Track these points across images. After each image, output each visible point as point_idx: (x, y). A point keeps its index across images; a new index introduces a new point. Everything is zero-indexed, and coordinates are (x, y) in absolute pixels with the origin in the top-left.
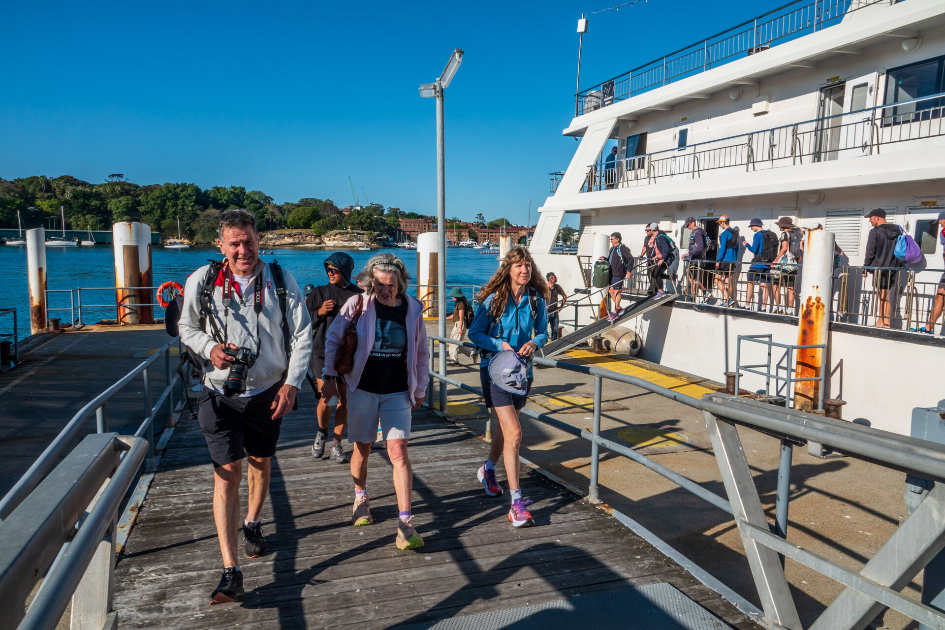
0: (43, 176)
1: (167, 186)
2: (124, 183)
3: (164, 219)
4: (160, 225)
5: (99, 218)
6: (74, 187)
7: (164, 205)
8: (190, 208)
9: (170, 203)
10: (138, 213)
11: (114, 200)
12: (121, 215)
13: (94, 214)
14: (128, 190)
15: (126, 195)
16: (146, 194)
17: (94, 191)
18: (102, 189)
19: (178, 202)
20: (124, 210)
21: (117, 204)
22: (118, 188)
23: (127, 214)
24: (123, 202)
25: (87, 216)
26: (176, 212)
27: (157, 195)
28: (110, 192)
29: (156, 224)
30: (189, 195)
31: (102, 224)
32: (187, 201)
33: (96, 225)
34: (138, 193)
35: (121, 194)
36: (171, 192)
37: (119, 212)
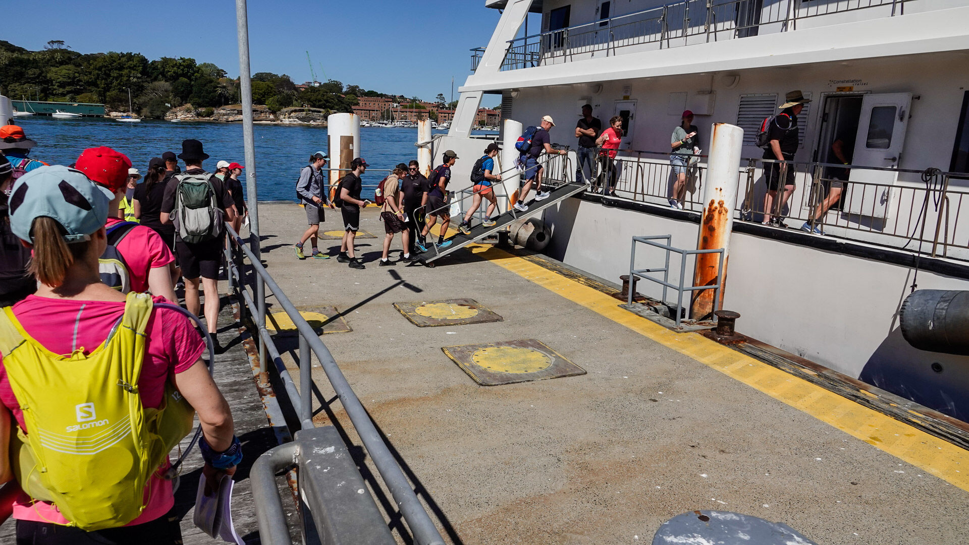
1: (111, 55)
2: (64, 51)
3: (109, 91)
4: (105, 97)
5: (38, 88)
6: (10, 54)
7: (109, 76)
8: (135, 80)
9: (114, 74)
10: (81, 83)
11: (54, 69)
12: (62, 85)
13: (33, 83)
14: (69, 58)
15: (67, 64)
16: (89, 63)
17: (31, 59)
18: (40, 56)
19: (123, 73)
20: (65, 80)
21: (58, 74)
22: (58, 56)
23: (69, 84)
24: (64, 71)
25: (25, 86)
26: (122, 84)
27: (101, 64)
28: (49, 60)
29: (100, 95)
30: (135, 66)
31: (42, 95)
32: (133, 72)
33: (36, 95)
34: (80, 62)
35: (62, 63)
36: (115, 62)
37: (58, 82)
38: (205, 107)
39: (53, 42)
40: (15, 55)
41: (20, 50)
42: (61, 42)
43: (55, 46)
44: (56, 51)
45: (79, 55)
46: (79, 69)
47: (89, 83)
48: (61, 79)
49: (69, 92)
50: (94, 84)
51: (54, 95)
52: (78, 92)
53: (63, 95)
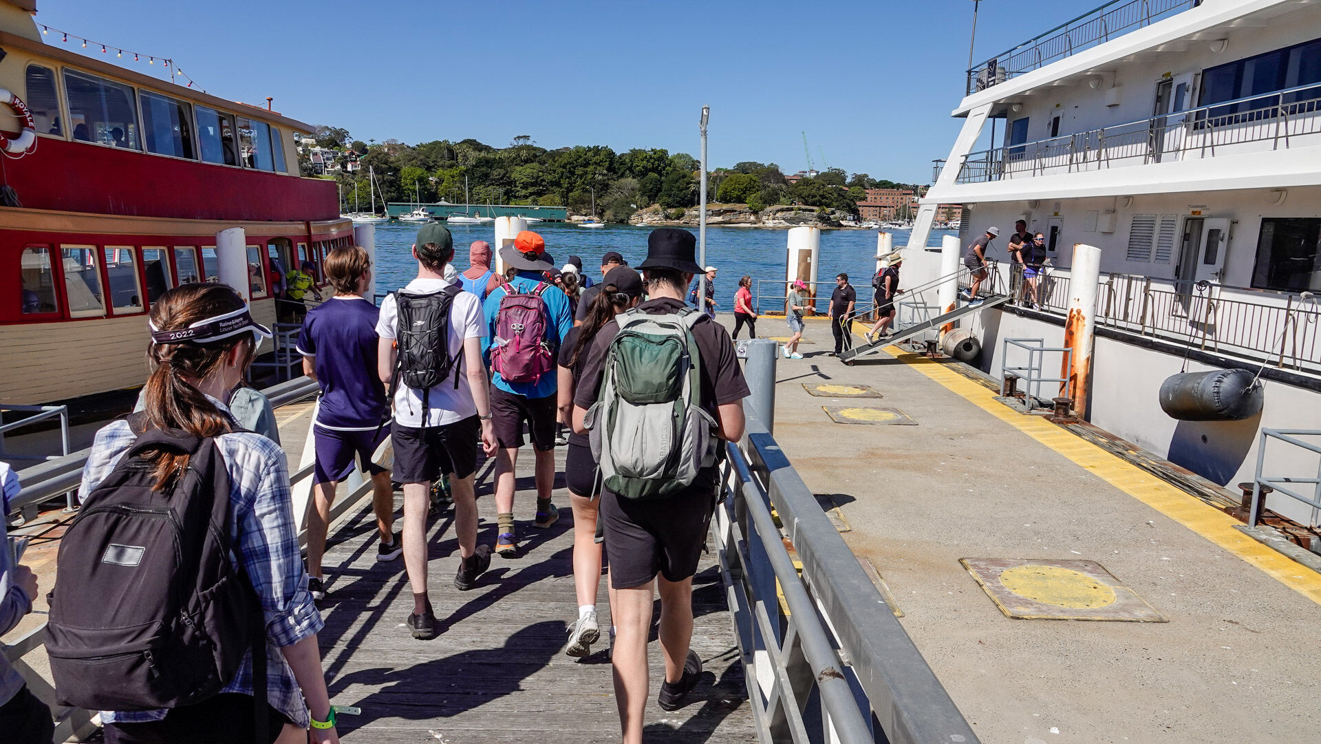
0: (446, 141)
1: (578, 149)
2: (530, 148)
3: (571, 191)
4: (568, 199)
5: (502, 190)
6: (477, 153)
7: (573, 173)
8: (600, 177)
9: (579, 171)
10: (544, 183)
11: (518, 168)
12: (525, 186)
13: (497, 185)
14: (534, 155)
15: (532, 162)
16: (553, 160)
17: (497, 158)
18: (506, 155)
19: (589, 170)
20: (529, 180)
21: (521, 174)
22: (524, 154)
23: (533, 185)
24: (528, 170)
25: (490, 188)
26: (586, 182)
27: (566, 161)
28: (514, 159)
29: (563, 197)
30: (601, 161)
31: (505, 197)
32: (599, 168)
33: (499, 198)
34: (545, 159)
35: (526, 162)
36: (581, 157)
37: (523, 183)
38: (675, 207)
39: (519, 137)
40: (483, 154)
41: (487, 149)
42: (527, 137)
43: (521, 142)
44: (521, 148)
45: (545, 151)
46: (544, 167)
47: (553, 183)
48: (525, 179)
49: (531, 194)
50: (558, 184)
51: (516, 197)
52: (540, 194)
53: (526, 197)
